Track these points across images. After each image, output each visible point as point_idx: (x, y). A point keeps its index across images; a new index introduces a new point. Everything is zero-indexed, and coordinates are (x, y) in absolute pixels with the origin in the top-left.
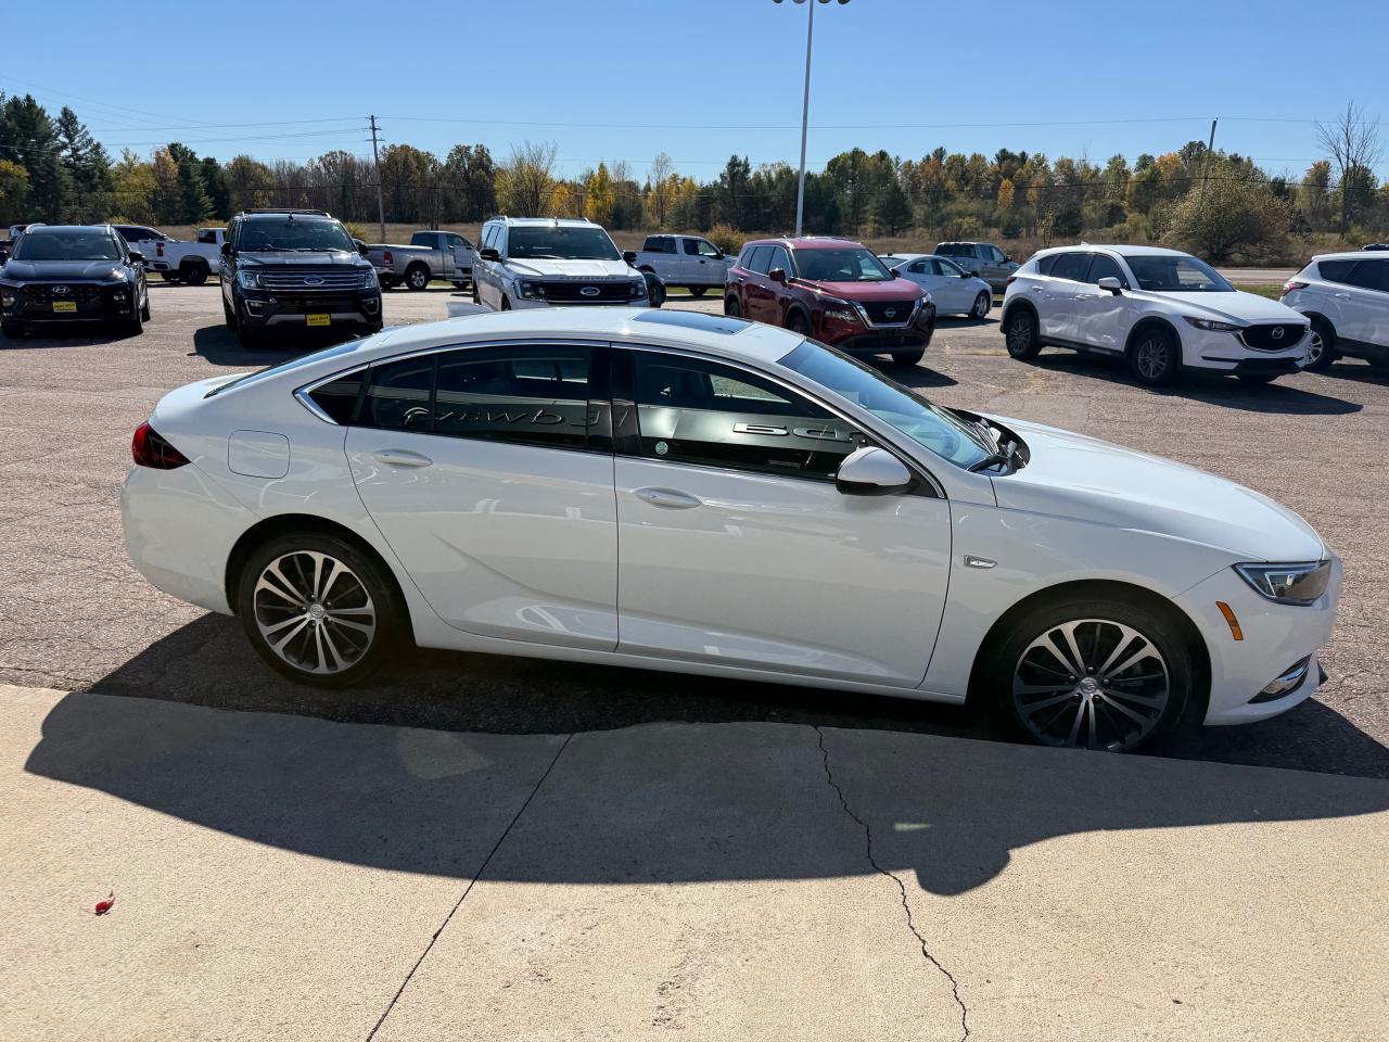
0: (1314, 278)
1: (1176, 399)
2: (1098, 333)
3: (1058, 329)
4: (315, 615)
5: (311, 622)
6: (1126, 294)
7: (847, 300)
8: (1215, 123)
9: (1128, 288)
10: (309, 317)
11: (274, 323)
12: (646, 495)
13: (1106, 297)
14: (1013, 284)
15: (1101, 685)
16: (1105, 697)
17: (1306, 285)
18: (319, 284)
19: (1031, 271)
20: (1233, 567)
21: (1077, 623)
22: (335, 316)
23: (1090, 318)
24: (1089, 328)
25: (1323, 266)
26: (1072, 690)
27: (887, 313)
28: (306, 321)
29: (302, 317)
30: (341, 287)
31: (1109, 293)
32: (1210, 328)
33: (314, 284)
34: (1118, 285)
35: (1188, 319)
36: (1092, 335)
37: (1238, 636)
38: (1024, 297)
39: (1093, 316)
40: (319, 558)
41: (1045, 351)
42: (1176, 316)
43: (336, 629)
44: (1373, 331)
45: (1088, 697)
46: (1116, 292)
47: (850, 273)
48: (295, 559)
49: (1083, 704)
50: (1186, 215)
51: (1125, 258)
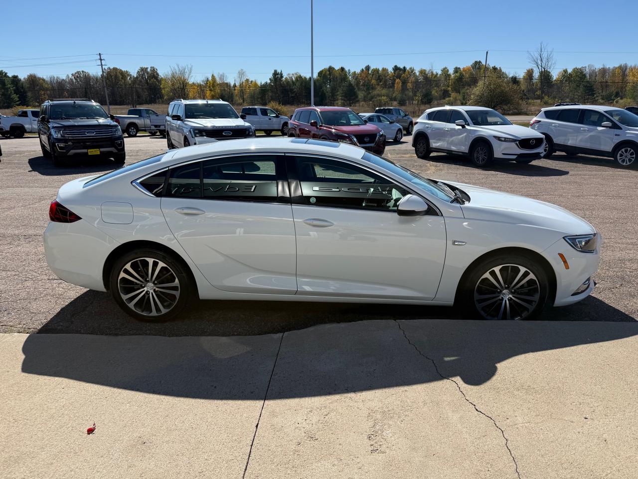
0: (543, 118)
1: (493, 172)
2: (455, 145)
3: (438, 144)
4: (150, 288)
5: (147, 291)
6: (467, 127)
7: (348, 134)
8: (487, 52)
9: (468, 125)
10: (89, 150)
11: (72, 154)
12: (308, 222)
13: (459, 129)
14: (416, 125)
15: (512, 293)
16: (513, 298)
17: (540, 121)
18: (93, 135)
19: (423, 119)
20: (563, 238)
21: (501, 266)
22: (102, 150)
23: (451, 139)
24: (452, 143)
25: (546, 112)
26: (499, 296)
27: (365, 139)
28: (87, 153)
29: (85, 151)
30: (104, 135)
31: (460, 127)
32: (505, 141)
33: (92, 134)
34: (464, 124)
35: (495, 137)
36: (453, 146)
37: (567, 267)
38: (421, 130)
39: (454, 138)
40: (151, 261)
41: (432, 154)
42: (490, 136)
43: (160, 294)
44: (569, 140)
45: (506, 298)
46: (463, 127)
47: (345, 122)
48: (139, 262)
49: (504, 302)
50: (477, 93)
51: (466, 111)
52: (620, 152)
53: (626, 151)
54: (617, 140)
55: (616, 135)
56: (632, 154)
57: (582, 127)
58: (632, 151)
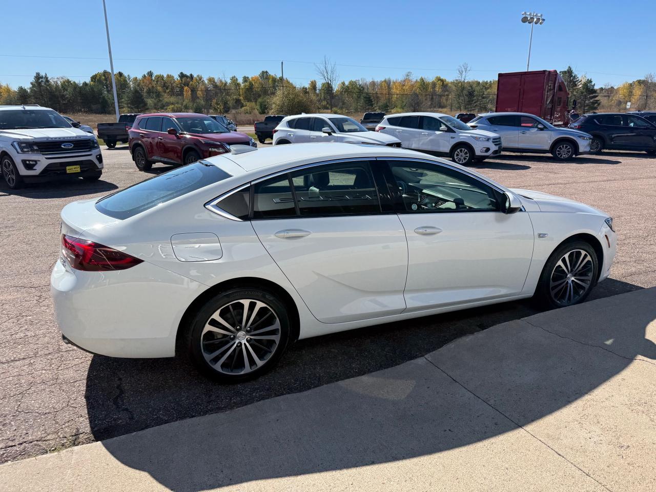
7: (220, 142)
8: (282, 63)
9: (335, 132)
13: (326, 136)
14: (276, 133)
16: (575, 280)
17: (385, 128)
20: (605, 221)
21: (569, 253)
26: (566, 280)
34: (330, 131)
37: (609, 246)
38: (283, 138)
40: (246, 303)
43: (255, 343)
45: (570, 281)
46: (330, 134)
48: (230, 306)
49: (569, 284)
52: (456, 153)
53: (461, 151)
54: (453, 142)
55: (452, 138)
56: (466, 153)
57: (423, 132)
58: (466, 151)
